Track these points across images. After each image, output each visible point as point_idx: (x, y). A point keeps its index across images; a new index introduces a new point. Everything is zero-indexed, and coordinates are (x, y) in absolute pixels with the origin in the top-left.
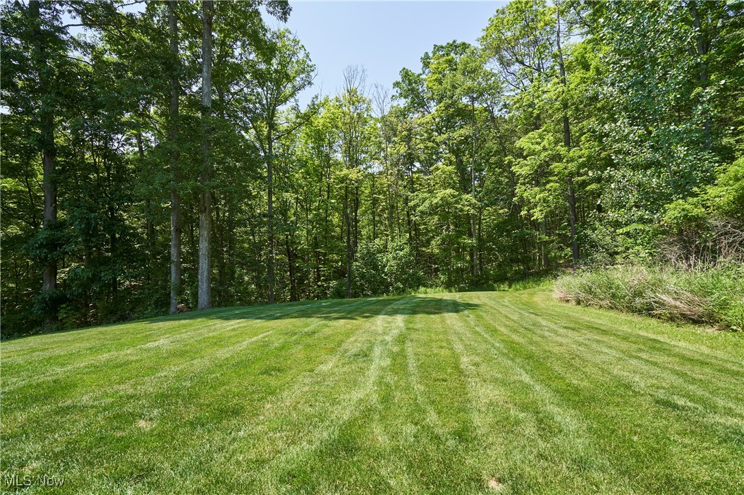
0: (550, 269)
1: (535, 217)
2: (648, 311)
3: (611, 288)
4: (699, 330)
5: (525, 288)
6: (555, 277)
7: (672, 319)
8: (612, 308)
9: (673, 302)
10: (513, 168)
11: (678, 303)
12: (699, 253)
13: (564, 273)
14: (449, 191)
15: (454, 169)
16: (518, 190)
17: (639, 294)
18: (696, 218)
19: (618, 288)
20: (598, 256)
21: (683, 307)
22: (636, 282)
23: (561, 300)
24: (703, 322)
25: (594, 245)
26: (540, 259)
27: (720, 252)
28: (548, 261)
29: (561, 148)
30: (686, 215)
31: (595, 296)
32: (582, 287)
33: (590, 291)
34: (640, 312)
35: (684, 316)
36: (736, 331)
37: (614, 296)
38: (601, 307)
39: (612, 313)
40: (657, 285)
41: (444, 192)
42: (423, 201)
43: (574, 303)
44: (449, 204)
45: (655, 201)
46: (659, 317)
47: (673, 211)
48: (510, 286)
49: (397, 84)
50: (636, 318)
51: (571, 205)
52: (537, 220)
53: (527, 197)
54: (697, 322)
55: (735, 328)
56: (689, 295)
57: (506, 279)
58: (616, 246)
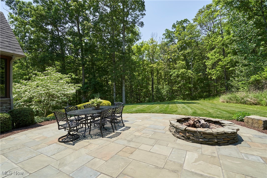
0: (218, 94)
1: (213, 78)
2: (245, 103)
3: (236, 98)
4: (256, 106)
5: (209, 100)
6: (220, 96)
7: (251, 104)
8: (236, 103)
9: (250, 100)
10: (206, 63)
11: (251, 100)
12: (259, 89)
13: (223, 95)
14: (184, 70)
15: (185, 63)
16: (207, 70)
17: (243, 99)
18: (258, 80)
19: (238, 98)
20: (233, 90)
21: (253, 101)
22: (242, 96)
23: (222, 102)
24: (257, 105)
25: (232, 86)
26: (214, 91)
27: (264, 89)
28: (217, 91)
29: (221, 57)
30: (255, 79)
31: (232, 100)
32: (228, 98)
33: (230, 99)
34: (243, 103)
35: (253, 103)
36: (263, 106)
37: (237, 100)
38: (233, 103)
39: (236, 104)
40: (247, 97)
41: (182, 70)
42: (174, 73)
43: (226, 102)
44: (184, 74)
45: (248, 75)
46: (248, 104)
47: (253, 78)
48: (204, 100)
49: (164, 34)
50: (242, 105)
51: (225, 74)
52: (214, 79)
53: (210, 72)
54: (256, 105)
55: (263, 105)
56: (254, 98)
57: (203, 97)
58: (239, 87)
